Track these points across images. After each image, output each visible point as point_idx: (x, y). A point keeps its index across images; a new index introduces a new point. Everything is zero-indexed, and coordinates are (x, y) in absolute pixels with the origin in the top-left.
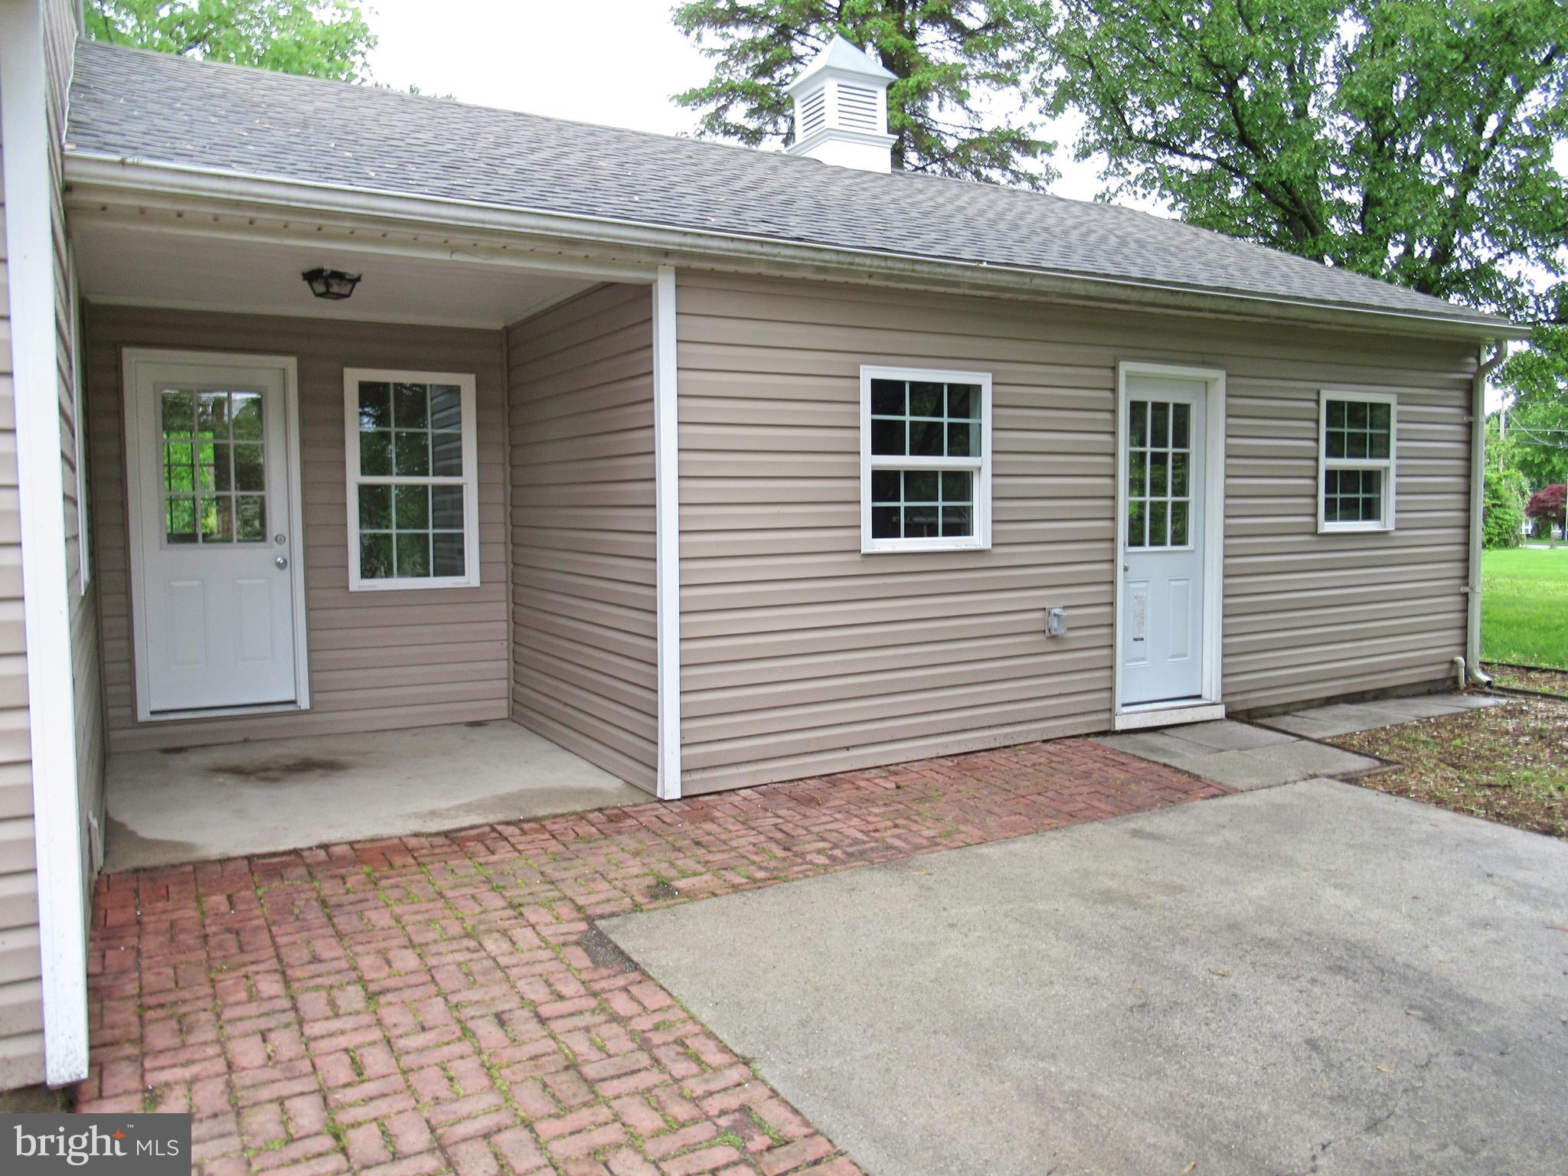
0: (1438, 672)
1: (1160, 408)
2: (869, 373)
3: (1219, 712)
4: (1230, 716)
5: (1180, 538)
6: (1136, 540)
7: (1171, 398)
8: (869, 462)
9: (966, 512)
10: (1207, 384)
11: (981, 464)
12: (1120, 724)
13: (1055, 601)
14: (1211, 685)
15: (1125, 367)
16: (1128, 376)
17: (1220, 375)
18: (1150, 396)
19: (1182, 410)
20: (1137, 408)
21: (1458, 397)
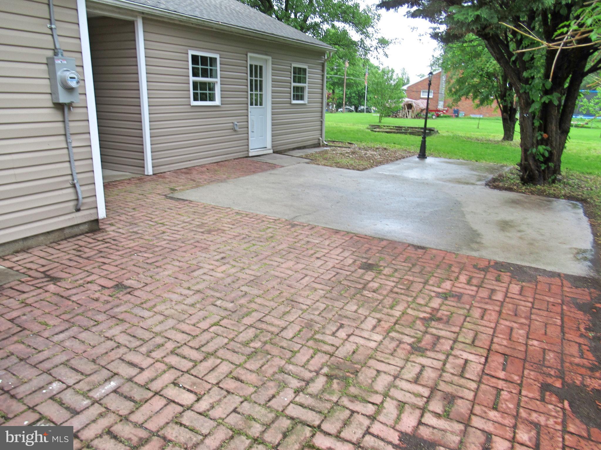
0: (316, 142)
1: (256, 66)
2: (191, 52)
3: (271, 151)
4: (274, 152)
5: (261, 104)
6: (252, 104)
7: (259, 64)
8: (192, 79)
9: (214, 95)
10: (266, 60)
11: (217, 81)
12: (250, 155)
13: (234, 120)
14: (269, 145)
15: (249, 54)
16: (250, 57)
17: (269, 58)
18: (254, 63)
19: (261, 67)
20: (251, 66)
21: (320, 67)
